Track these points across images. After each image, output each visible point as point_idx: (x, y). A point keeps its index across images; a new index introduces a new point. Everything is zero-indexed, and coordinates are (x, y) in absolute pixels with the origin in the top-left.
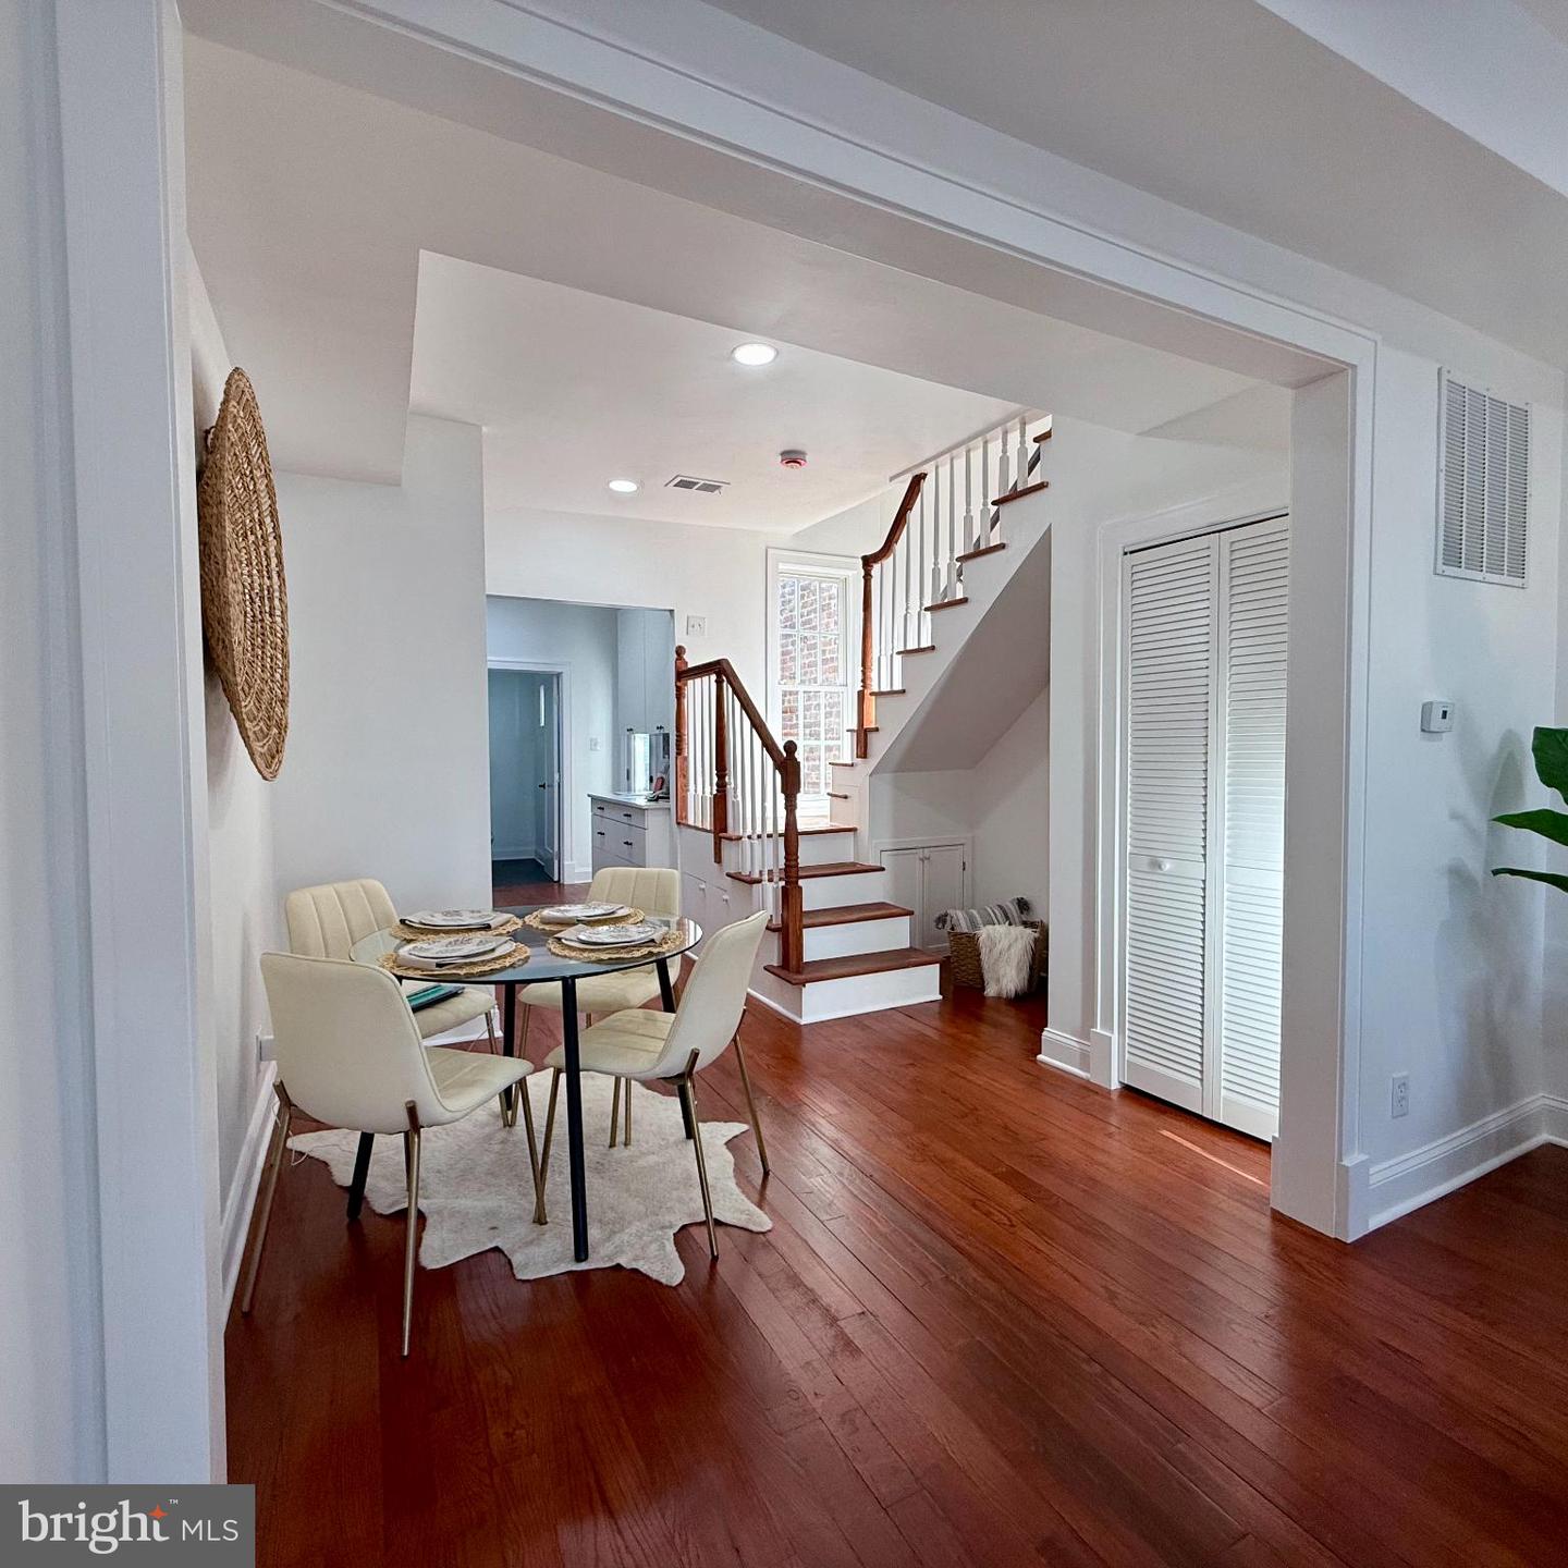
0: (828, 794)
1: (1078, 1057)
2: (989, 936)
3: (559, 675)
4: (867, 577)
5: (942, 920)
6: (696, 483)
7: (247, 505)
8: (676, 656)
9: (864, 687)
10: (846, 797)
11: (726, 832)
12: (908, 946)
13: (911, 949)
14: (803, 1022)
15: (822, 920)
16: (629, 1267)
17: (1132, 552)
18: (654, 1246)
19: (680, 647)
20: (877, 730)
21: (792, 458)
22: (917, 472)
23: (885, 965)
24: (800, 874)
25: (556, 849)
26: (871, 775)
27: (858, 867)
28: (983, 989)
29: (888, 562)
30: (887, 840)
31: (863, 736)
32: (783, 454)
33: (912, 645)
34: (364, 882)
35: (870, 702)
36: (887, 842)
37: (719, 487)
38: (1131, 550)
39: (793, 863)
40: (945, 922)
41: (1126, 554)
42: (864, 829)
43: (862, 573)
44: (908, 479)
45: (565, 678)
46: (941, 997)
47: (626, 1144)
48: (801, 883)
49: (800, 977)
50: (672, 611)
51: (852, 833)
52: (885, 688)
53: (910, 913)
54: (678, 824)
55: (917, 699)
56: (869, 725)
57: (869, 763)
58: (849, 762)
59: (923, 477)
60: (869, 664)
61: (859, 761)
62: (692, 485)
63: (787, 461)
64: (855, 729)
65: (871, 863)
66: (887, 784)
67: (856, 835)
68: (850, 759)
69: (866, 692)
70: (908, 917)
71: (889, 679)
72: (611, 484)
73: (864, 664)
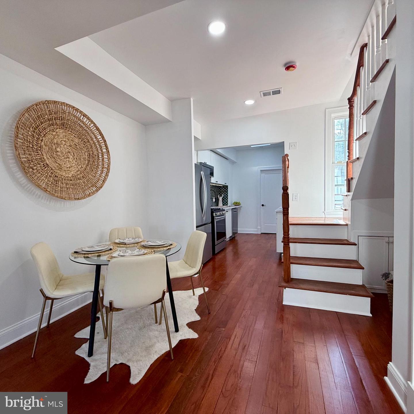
0: (342, 209)
4: (351, 107)
6: (270, 92)
9: (349, 159)
10: (345, 210)
12: (361, 284)
13: (363, 286)
20: (352, 178)
26: (352, 199)
30: (362, 231)
31: (349, 181)
32: (286, 64)
33: (361, 134)
35: (350, 165)
37: (280, 90)
39: (286, 236)
42: (349, 227)
43: (348, 106)
46: (371, 315)
50: (284, 142)
51: (346, 226)
52: (354, 158)
53: (364, 268)
55: (362, 161)
56: (350, 177)
57: (351, 194)
58: (345, 195)
59: (366, 45)
60: (351, 148)
61: (349, 193)
62: (269, 94)
63: (288, 68)
64: (346, 179)
65: (352, 240)
66: (363, 204)
67: (347, 227)
68: (346, 193)
69: (349, 162)
70: (361, 270)
71: (356, 154)
72: (245, 103)
73: (348, 149)
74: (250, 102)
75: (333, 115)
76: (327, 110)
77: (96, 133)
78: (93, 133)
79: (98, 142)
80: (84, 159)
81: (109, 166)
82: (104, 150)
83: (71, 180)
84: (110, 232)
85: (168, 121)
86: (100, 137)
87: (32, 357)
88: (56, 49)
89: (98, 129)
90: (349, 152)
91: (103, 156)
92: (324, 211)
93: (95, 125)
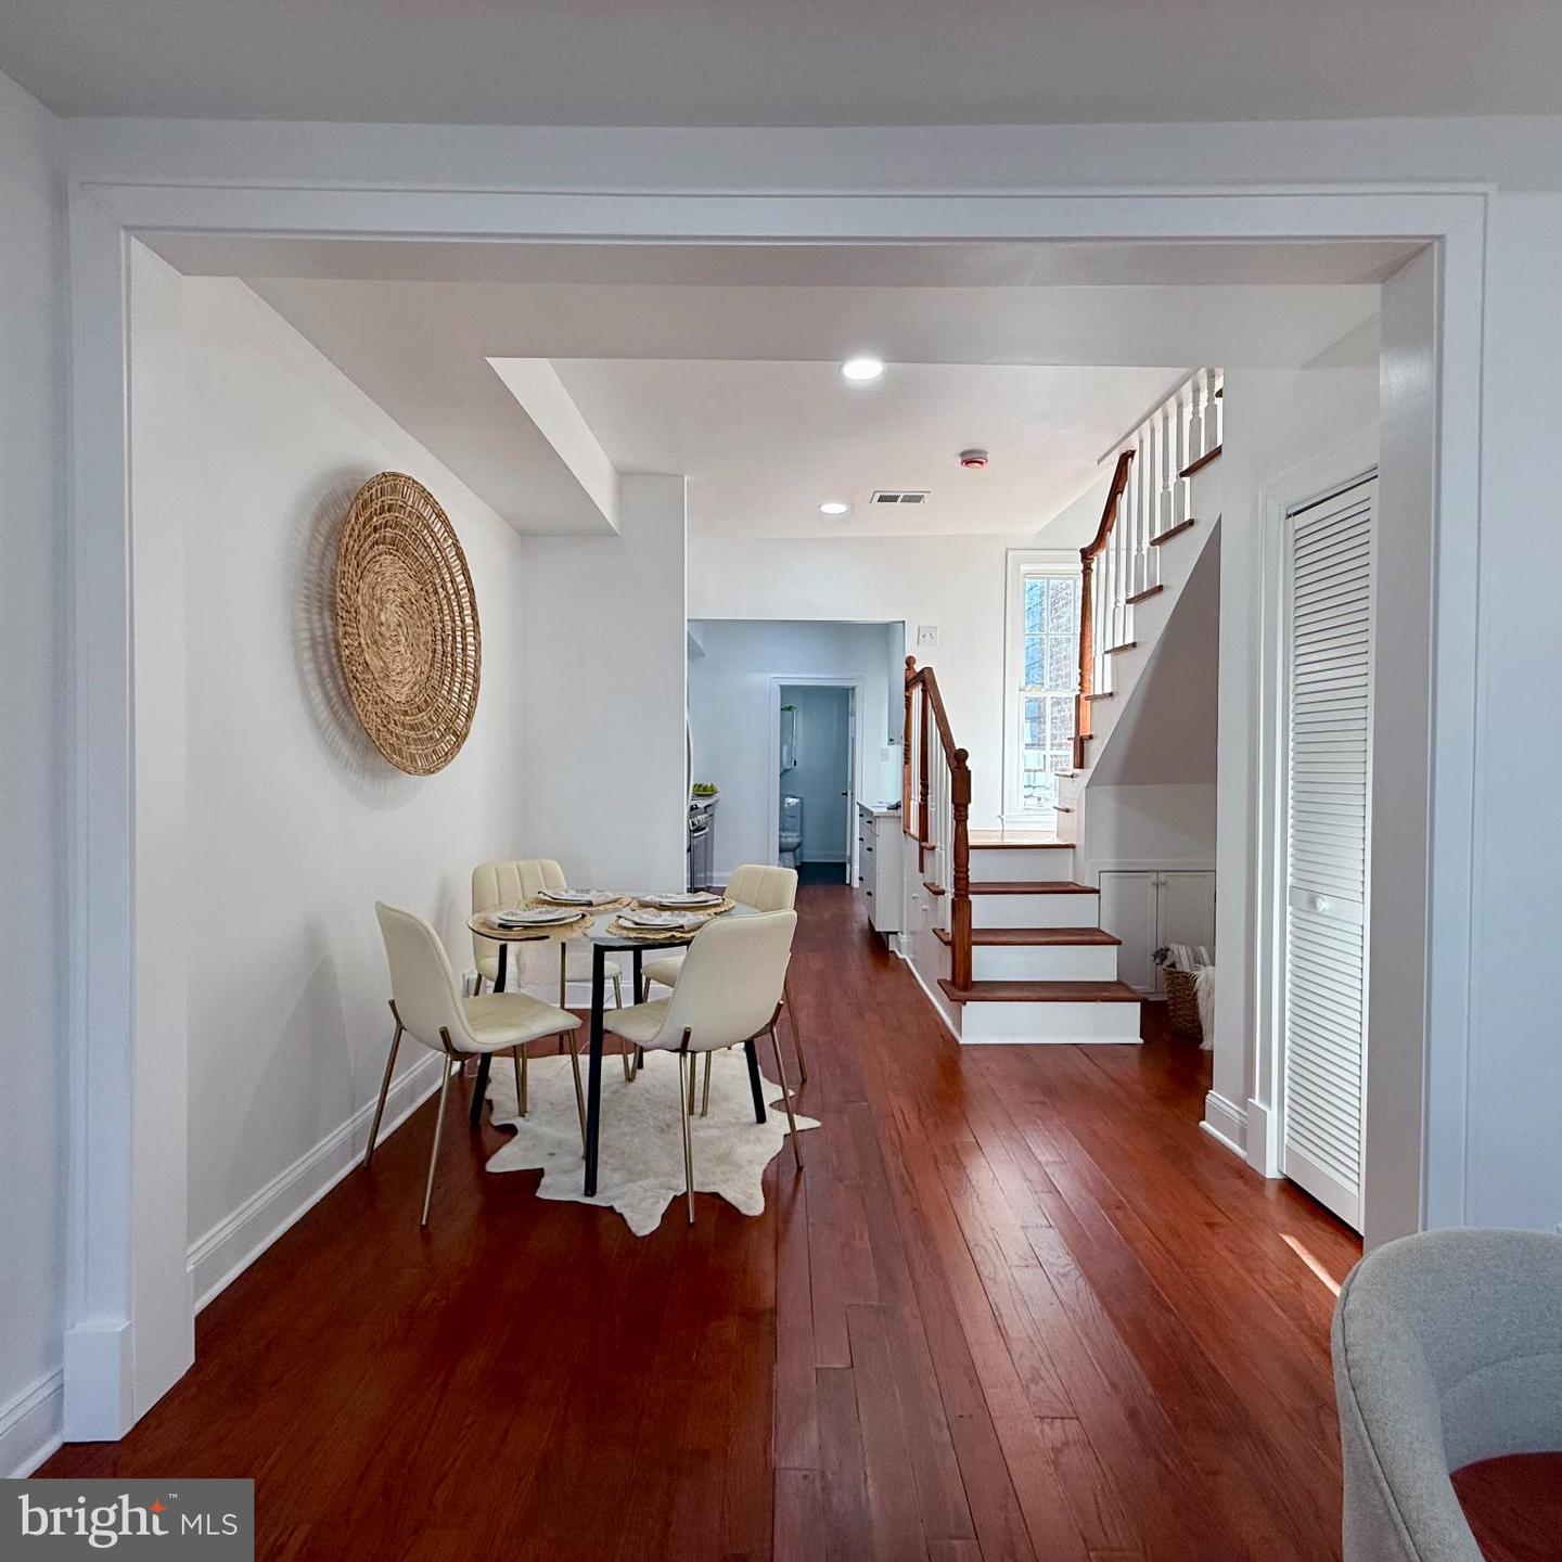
0: (1055, 808)
1: (1237, 1131)
2: (1207, 978)
3: (853, 689)
4: (1087, 571)
5: (1162, 954)
6: (898, 497)
7: (435, 570)
8: (905, 667)
9: (1082, 691)
10: (1067, 811)
11: (927, 841)
12: (1115, 979)
13: (1119, 983)
14: (961, 1042)
15: (1005, 939)
16: (618, 1211)
17: (1295, 514)
18: (650, 1201)
19: (910, 657)
20: (1091, 737)
21: (971, 458)
22: (1123, 449)
23: (1074, 995)
24: (970, 889)
25: (848, 854)
26: (1087, 787)
27: (1073, 887)
28: (1201, 1040)
29: (1102, 554)
30: (1108, 860)
31: (1081, 743)
32: (963, 454)
33: (1119, 643)
34: (543, 861)
35: (1086, 706)
36: (1109, 862)
37: (922, 497)
38: (1294, 511)
39: (962, 875)
40: (1164, 957)
41: (1290, 516)
42: (1080, 850)
43: (1081, 567)
44: (1114, 459)
45: (857, 691)
46: (1141, 1041)
47: (703, 1114)
48: (971, 897)
49: (964, 994)
50: (904, 622)
51: (1071, 850)
52: (1098, 692)
53: (1118, 943)
54: (905, 832)
55: (1121, 702)
56: (1085, 733)
57: (1086, 774)
58: (1069, 774)
59: (1131, 454)
60: (1087, 666)
61: (1078, 771)
62: (894, 499)
63: (968, 462)
64: (1073, 736)
65: (1088, 884)
66: (1107, 797)
67: (1074, 853)
68: (1071, 770)
69: (1082, 696)
70: (1116, 946)
71: (1101, 681)
72: (822, 508)
73: (1081, 666)
74: (834, 508)
75: (1024, 568)
76: (1010, 554)
77: (456, 564)
78: (449, 568)
79: (457, 593)
80: (426, 643)
81: (477, 669)
82: (468, 620)
83: (406, 713)
84: (473, 876)
85: (611, 533)
86: (461, 577)
87: (424, 1223)
88: (488, 359)
89: (460, 555)
90: (1081, 675)
91: (464, 637)
92: (1000, 813)
93: (456, 544)
